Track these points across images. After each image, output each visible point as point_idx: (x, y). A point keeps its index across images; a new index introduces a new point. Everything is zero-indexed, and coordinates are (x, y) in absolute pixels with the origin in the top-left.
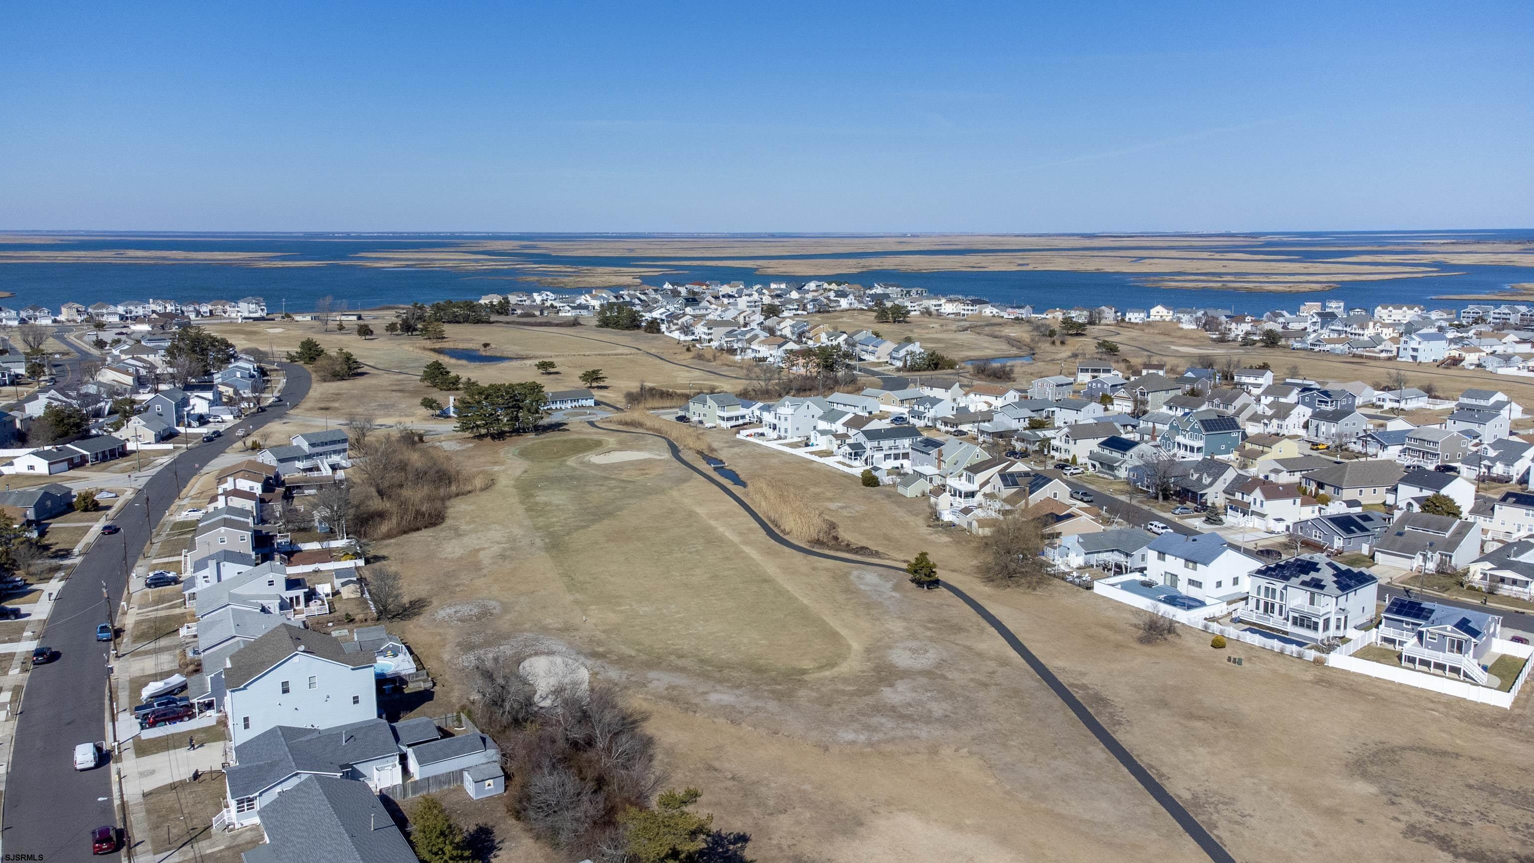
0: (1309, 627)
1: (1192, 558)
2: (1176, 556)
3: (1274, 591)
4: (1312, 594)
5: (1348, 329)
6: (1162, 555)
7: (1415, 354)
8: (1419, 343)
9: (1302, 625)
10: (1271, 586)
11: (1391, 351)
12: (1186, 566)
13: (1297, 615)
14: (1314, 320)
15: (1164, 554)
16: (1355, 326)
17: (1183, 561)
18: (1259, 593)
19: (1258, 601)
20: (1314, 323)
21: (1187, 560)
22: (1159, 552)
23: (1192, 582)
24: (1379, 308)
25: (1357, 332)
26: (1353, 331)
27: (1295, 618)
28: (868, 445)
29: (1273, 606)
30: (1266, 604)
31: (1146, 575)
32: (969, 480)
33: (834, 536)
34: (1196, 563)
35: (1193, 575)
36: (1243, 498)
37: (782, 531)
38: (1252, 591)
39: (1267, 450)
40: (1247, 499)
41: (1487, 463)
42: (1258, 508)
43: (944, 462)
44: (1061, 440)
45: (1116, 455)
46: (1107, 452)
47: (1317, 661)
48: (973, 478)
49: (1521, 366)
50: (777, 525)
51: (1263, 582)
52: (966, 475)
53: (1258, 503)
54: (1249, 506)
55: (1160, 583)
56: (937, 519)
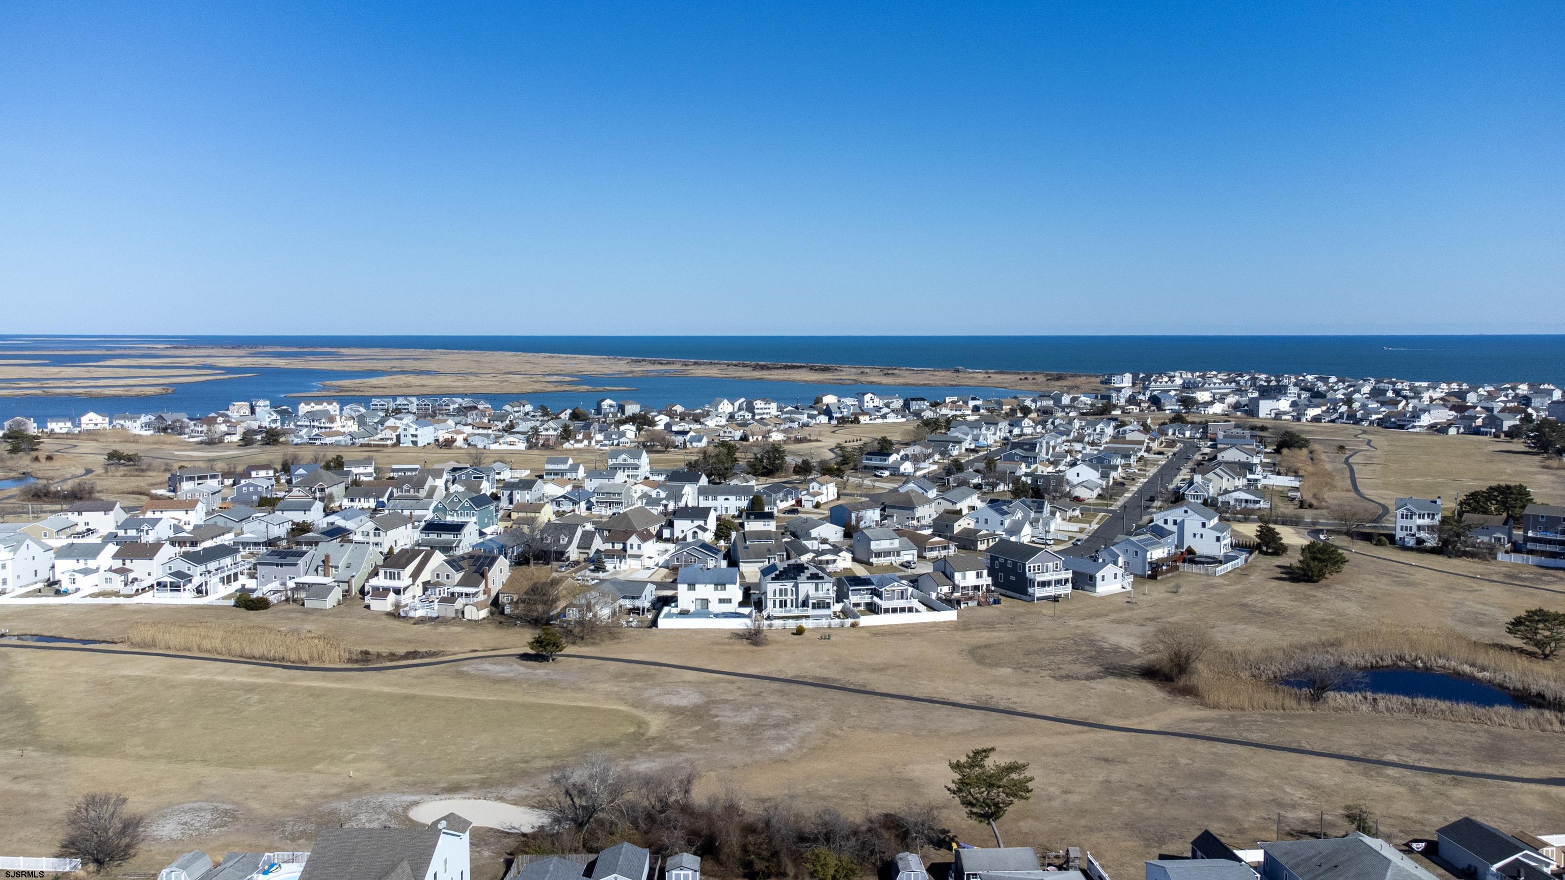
0: (824, 607)
1: (721, 581)
2: (706, 583)
3: (786, 590)
4: (817, 584)
5: (316, 424)
6: (692, 586)
7: (414, 439)
8: (416, 430)
9: (819, 608)
10: (783, 587)
11: (391, 439)
12: (716, 589)
13: (815, 601)
14: (274, 417)
15: (694, 585)
16: (323, 420)
17: (712, 586)
18: (775, 595)
19: (775, 601)
20: (275, 421)
21: (716, 585)
22: (689, 584)
23: (722, 601)
24: (303, 405)
25: (327, 425)
26: (322, 425)
27: (813, 604)
28: (197, 571)
29: (786, 601)
30: (781, 601)
31: (677, 606)
32: (392, 577)
33: (361, 652)
34: (724, 585)
35: (723, 595)
36: (613, 547)
37: (293, 662)
38: (770, 595)
39: (537, 515)
40: (620, 546)
41: (664, 502)
42: (635, 551)
43: (336, 567)
44: (368, 535)
45: (447, 537)
46: (433, 536)
47: (853, 625)
48: (399, 573)
49: (501, 441)
50: (274, 660)
51: (777, 586)
52: (386, 572)
53: (635, 547)
54: (626, 551)
55: (692, 609)
56: (404, 617)
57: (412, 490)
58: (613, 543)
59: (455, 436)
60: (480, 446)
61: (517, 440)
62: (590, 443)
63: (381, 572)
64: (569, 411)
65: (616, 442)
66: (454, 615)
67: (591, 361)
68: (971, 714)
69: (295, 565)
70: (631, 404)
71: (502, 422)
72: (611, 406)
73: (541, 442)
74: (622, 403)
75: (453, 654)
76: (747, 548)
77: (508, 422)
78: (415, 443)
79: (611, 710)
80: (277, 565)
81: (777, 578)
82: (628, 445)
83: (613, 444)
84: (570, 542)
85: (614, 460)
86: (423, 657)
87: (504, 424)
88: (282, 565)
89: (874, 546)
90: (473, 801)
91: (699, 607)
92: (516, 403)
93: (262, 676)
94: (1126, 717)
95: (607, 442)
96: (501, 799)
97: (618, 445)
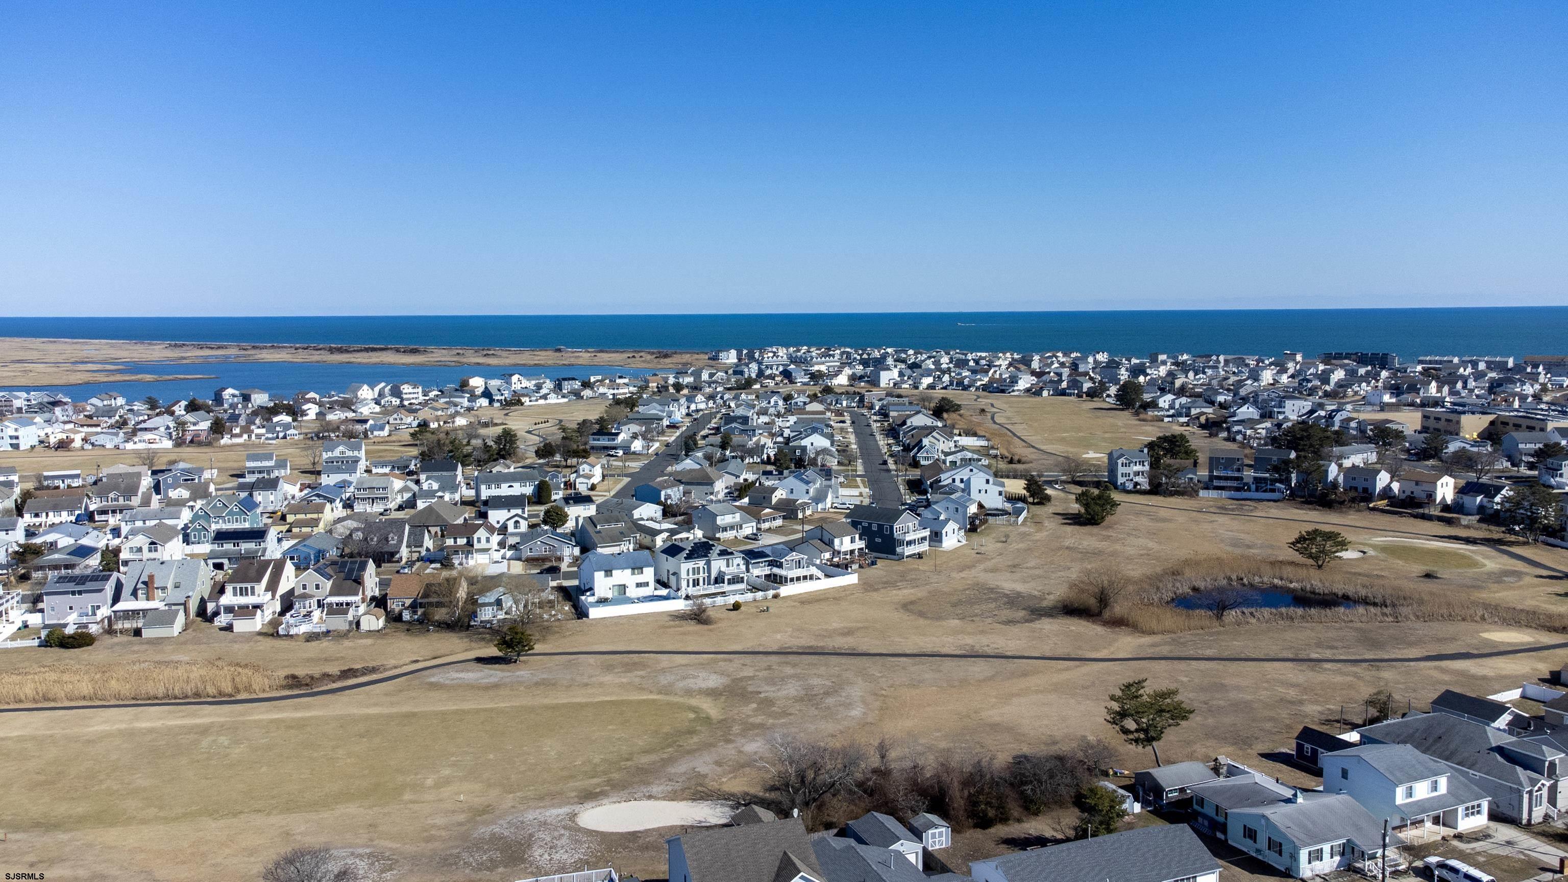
0: (738, 582)
1: (638, 565)
2: (623, 568)
3: (699, 568)
4: (728, 560)
6: (608, 573)
9: (734, 583)
10: (696, 566)
12: (633, 574)
13: (730, 577)
15: (611, 571)
17: (629, 571)
18: (688, 575)
19: (688, 581)
21: (633, 569)
22: (606, 571)
23: (639, 585)
27: (729, 580)
29: (698, 580)
30: (694, 580)
31: (593, 595)
32: (243, 592)
33: (287, 677)
34: (642, 568)
35: (640, 578)
36: (455, 542)
37: (214, 697)
38: (683, 575)
39: (320, 515)
40: (465, 541)
41: (440, 494)
42: (483, 545)
43: (164, 589)
44: (140, 550)
45: (246, 546)
46: (228, 546)
47: (776, 596)
48: (252, 588)
49: (136, 439)
50: (186, 697)
51: (690, 565)
52: (235, 589)
53: (483, 540)
54: (472, 546)
55: (610, 595)
56: (285, 635)
57: (121, 499)
58: (455, 539)
59: (72, 436)
60: (109, 446)
61: (157, 438)
62: (250, 437)
63: (229, 589)
64: (183, 403)
65: (281, 435)
66: (347, 628)
67: (112, 346)
68: (974, 662)
69: (100, 591)
70: (258, 393)
71: (110, 417)
72: (234, 396)
73: (189, 438)
74: (245, 392)
75: (396, 667)
76: (599, 532)
77: (117, 418)
78: (16, 447)
79: (644, 700)
80: (73, 593)
81: (689, 557)
82: (296, 438)
83: (278, 437)
84: (400, 541)
85: (330, 454)
86: (364, 674)
87: (113, 420)
88: (80, 593)
89: (720, 521)
90: (623, 804)
91: (616, 594)
92: (104, 396)
93: (194, 715)
94: (1096, 650)
95: (270, 436)
96: (650, 797)
97: (285, 437)
